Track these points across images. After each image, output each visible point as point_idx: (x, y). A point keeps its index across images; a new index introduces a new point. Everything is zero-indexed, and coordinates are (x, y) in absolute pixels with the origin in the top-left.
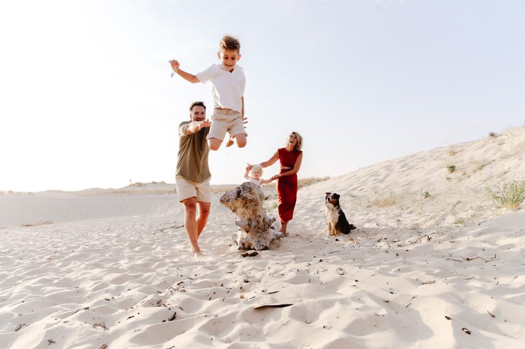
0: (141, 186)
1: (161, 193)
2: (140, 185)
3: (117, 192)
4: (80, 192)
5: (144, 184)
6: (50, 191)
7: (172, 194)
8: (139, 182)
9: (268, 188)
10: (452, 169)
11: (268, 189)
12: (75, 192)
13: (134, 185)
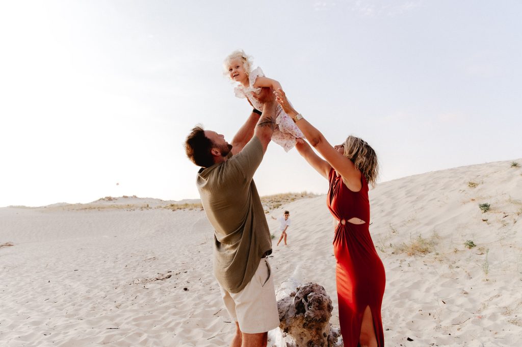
0: (111, 200)
1: (133, 209)
2: (110, 199)
3: (86, 209)
4: (45, 207)
5: (114, 199)
6: (11, 207)
7: (145, 210)
8: (108, 196)
10: (486, 208)
12: (40, 207)
13: (103, 199)
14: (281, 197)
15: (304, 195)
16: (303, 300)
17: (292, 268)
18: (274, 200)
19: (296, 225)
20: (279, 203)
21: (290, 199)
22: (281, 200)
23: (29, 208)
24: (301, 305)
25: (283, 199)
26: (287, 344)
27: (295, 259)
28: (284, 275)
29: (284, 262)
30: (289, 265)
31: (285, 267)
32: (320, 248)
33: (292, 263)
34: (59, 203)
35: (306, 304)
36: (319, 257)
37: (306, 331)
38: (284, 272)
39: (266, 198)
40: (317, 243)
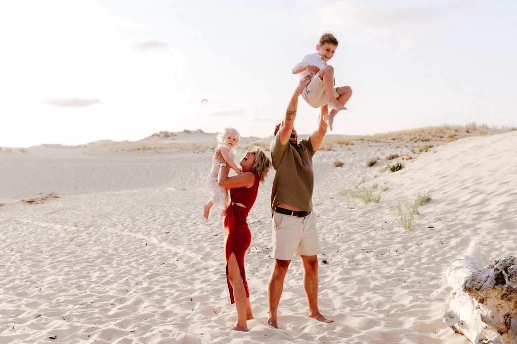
0: (169, 136)
2: (166, 135)
3: (139, 149)
5: (172, 134)
6: (46, 146)
8: (164, 130)
9: (371, 144)
11: (370, 146)
12: (79, 146)
13: (158, 136)
14: (430, 133)
15: (470, 131)
16: (504, 272)
17: (464, 243)
18: (418, 137)
19: (463, 182)
20: (429, 144)
21: (446, 136)
22: (430, 137)
23: (66, 147)
24: (500, 276)
25: (433, 136)
26: (481, 315)
27: (468, 232)
28: (453, 252)
29: (451, 235)
30: (459, 239)
31: (453, 243)
32: (505, 218)
33: (462, 237)
34: (101, 141)
35: (506, 276)
36: (504, 231)
37: (503, 302)
38: (453, 248)
39: (405, 134)
40: (500, 211)
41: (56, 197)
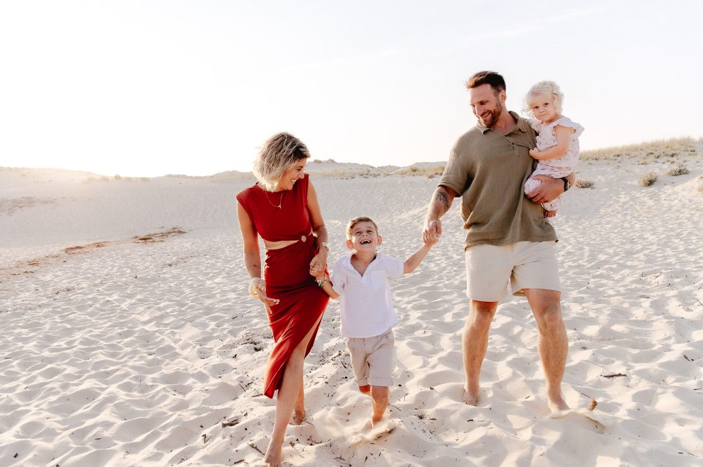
6: (170, 176)
41: (180, 232)
